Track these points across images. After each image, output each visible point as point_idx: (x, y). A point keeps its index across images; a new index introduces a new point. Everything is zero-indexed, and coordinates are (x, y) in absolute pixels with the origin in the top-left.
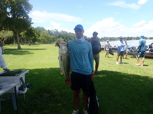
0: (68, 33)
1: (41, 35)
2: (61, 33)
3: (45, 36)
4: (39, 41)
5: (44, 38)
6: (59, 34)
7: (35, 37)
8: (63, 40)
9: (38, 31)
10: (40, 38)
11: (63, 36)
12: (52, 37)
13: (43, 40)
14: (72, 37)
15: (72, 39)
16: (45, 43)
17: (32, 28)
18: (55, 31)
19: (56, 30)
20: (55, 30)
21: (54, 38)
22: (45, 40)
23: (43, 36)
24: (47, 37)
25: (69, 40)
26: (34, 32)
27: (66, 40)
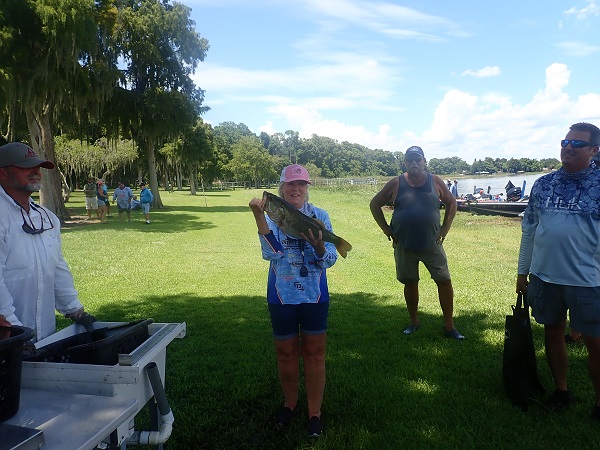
0: (340, 142)
1: (236, 154)
2: (311, 146)
3: (249, 158)
4: (230, 174)
5: (247, 164)
6: (303, 148)
7: (215, 161)
8: (320, 170)
9: (224, 139)
10: (232, 166)
11: (317, 154)
12: (275, 159)
13: (241, 171)
14: (351, 158)
15: (354, 166)
16: (249, 183)
17: (202, 126)
18: (286, 137)
19: (292, 132)
20: (287, 133)
22: (249, 172)
23: (242, 159)
24: (258, 159)
25: (343, 173)
26: (209, 141)
27: (331, 170)
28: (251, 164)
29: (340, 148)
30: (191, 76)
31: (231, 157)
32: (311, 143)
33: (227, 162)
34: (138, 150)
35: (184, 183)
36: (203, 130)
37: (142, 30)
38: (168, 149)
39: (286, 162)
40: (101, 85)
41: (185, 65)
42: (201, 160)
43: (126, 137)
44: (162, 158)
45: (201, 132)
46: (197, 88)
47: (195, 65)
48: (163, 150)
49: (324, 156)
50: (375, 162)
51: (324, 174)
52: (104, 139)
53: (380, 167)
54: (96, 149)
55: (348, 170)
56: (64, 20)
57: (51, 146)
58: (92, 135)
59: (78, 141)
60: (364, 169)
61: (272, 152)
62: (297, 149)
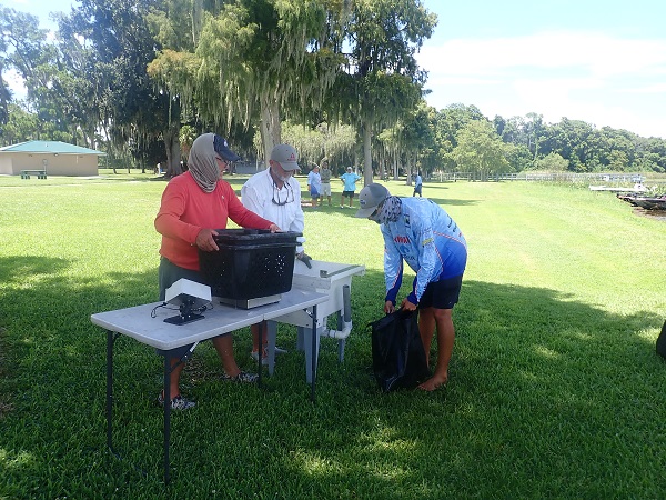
0: (599, 129)
1: (462, 140)
2: (558, 132)
3: (476, 146)
4: (452, 163)
5: (473, 153)
6: (547, 135)
7: (436, 149)
8: (566, 162)
9: (450, 123)
10: (456, 155)
11: (565, 142)
12: (510, 148)
13: (465, 160)
14: (613, 147)
15: (615, 158)
16: (473, 174)
17: (425, 110)
18: (527, 121)
19: (535, 115)
20: (529, 116)
21: (520, 155)
22: (474, 162)
23: (468, 148)
24: (487, 148)
25: (599, 167)
26: (432, 127)
27: (582, 162)
28: (479, 153)
29: (598, 135)
30: (415, 56)
31: (455, 144)
32: (558, 128)
33: (451, 150)
34: (357, 136)
35: (401, 172)
36: (426, 114)
37: (369, 11)
38: (386, 135)
39: (523, 152)
40: (325, 72)
41: (411, 44)
42: (421, 147)
43: (345, 122)
44: (379, 144)
45: (422, 116)
46: (421, 69)
47: (420, 44)
48: (382, 136)
49: (574, 145)
50: (649, 154)
51: (571, 168)
52: (324, 124)
53: (655, 160)
54: (316, 135)
55: (608, 163)
56: (298, 14)
57: (278, 132)
58: (314, 119)
59: (301, 126)
60: (630, 162)
61: (506, 139)
62: (540, 135)
